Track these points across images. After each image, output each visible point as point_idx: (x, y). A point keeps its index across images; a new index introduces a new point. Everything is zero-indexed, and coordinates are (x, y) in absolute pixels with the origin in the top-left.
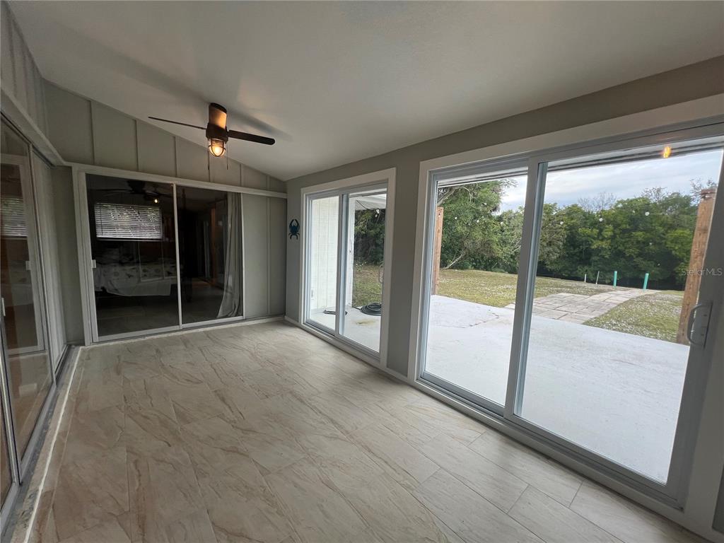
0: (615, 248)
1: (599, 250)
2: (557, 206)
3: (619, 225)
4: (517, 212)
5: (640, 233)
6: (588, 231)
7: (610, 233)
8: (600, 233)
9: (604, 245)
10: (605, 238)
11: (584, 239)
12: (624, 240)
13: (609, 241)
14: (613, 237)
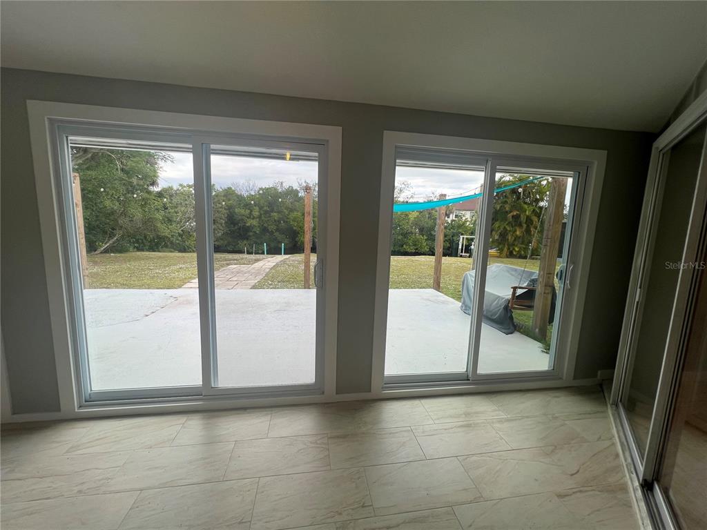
1: (252, 227)
3: (263, 207)
5: (275, 214)
6: (243, 211)
7: (257, 214)
8: (250, 214)
9: (255, 222)
10: (254, 217)
11: (240, 217)
12: (266, 219)
13: (257, 220)
14: (260, 217)
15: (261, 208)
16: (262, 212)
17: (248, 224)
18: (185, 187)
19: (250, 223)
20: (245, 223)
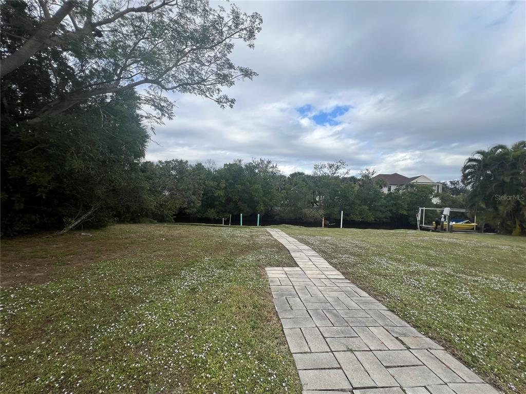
0: (227, 196)
1: (219, 197)
2: (189, 163)
3: (228, 180)
4: (157, 165)
5: (239, 186)
6: (211, 183)
7: (224, 185)
8: (218, 185)
9: (222, 193)
10: (221, 188)
11: (209, 188)
12: (231, 190)
13: (224, 191)
14: (225, 188)
15: (227, 181)
16: (227, 184)
17: (216, 195)
18: (163, 163)
19: (218, 193)
20: (212, 193)
